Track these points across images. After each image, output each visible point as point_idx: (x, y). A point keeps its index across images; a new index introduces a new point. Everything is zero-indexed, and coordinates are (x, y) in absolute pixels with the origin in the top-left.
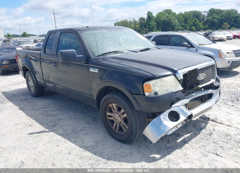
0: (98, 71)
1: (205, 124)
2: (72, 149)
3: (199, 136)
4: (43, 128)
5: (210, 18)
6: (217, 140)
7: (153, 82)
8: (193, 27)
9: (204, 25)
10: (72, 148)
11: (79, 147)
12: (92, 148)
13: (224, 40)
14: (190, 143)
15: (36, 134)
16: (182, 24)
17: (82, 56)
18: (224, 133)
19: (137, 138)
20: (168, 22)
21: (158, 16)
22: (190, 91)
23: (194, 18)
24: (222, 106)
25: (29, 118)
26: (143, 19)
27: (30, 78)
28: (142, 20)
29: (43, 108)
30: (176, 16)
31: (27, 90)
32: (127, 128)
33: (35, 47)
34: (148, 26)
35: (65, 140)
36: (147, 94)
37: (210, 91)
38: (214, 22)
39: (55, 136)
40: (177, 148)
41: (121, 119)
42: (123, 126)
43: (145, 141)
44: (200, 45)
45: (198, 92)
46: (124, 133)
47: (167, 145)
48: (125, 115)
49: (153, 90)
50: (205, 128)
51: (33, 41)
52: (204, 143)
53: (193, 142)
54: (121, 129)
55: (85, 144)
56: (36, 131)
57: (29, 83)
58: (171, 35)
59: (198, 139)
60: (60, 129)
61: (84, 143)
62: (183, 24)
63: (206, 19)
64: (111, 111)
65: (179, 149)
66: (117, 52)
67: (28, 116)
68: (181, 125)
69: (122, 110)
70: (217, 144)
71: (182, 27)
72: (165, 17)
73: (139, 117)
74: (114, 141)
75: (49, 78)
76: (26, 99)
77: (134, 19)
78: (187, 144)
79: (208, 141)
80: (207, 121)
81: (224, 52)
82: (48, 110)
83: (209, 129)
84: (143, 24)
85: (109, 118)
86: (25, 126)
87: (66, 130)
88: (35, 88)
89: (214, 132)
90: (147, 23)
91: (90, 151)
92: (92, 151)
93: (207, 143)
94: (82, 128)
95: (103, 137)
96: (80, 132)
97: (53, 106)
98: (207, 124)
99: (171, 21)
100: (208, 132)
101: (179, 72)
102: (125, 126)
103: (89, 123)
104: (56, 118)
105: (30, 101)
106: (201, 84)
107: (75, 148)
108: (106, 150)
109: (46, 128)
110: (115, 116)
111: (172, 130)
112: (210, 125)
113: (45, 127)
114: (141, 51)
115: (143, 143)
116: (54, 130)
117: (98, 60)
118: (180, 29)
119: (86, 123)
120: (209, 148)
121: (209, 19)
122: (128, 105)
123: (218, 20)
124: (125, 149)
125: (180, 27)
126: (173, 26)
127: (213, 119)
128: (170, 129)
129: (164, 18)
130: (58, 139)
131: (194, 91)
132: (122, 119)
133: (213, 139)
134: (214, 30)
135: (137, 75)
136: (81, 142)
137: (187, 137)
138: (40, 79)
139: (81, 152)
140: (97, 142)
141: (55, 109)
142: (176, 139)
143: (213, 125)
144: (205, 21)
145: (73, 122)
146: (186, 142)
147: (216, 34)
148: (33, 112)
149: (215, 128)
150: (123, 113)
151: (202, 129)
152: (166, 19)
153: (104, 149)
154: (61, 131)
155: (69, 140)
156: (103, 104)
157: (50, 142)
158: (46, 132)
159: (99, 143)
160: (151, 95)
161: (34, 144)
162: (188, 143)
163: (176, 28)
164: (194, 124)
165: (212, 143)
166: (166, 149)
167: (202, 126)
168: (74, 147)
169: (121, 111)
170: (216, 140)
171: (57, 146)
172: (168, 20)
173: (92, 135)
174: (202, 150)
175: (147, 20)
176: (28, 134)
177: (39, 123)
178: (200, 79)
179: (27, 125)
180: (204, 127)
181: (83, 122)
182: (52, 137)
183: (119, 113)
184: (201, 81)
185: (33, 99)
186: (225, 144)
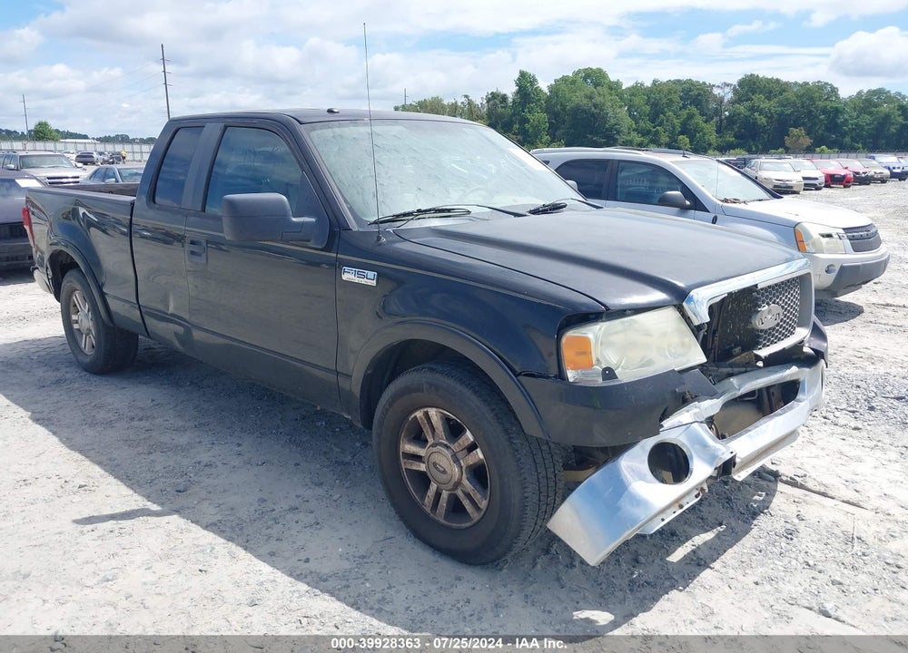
0: (375, 282)
1: (764, 494)
2: (262, 584)
3: (747, 541)
4: (136, 496)
5: (742, 108)
6: (818, 555)
7: (600, 329)
8: (681, 137)
9: (719, 131)
10: (262, 580)
11: (291, 575)
12: (344, 583)
13: (795, 189)
14: (717, 565)
15: (110, 524)
16: (642, 124)
17: (313, 220)
18: (837, 531)
19: (520, 544)
20: (593, 115)
21: (554, 89)
22: (721, 370)
23: (684, 107)
24: (818, 427)
25: (77, 456)
26: (500, 98)
27: (77, 297)
28: (498, 102)
29: (132, 419)
30: (620, 95)
31: (62, 347)
32: (483, 504)
33: (86, 179)
34: (518, 126)
35: (232, 546)
36: (571, 375)
37: (792, 372)
38: (755, 123)
39: (189, 531)
40: (673, 587)
41: (462, 467)
42: (468, 496)
43: (549, 556)
44: (726, 201)
45: (747, 374)
46: (468, 524)
47: (632, 574)
48: (479, 454)
49: (598, 360)
50: (766, 511)
51: (74, 157)
52: (772, 566)
53: (729, 563)
54: (456, 507)
55: (312, 565)
56: (107, 511)
57: (74, 317)
58: (619, 161)
59: (745, 551)
60: (207, 502)
61: (307, 561)
62: (645, 124)
63: (727, 113)
64: (419, 438)
65: (681, 591)
66: (449, 211)
67: (72, 447)
68: (696, 497)
69: (468, 433)
70: (820, 572)
71: (643, 136)
72: (582, 93)
73: (536, 464)
74: (426, 555)
75: (165, 301)
76: (58, 382)
77: (466, 96)
78: (708, 570)
79: (786, 560)
80: (770, 484)
81: (815, 232)
82: (154, 425)
83: (781, 513)
84: (501, 116)
85: (411, 464)
86: (62, 487)
87: (232, 509)
88: (98, 338)
89: (801, 526)
90: (514, 115)
91: (337, 592)
92: (343, 594)
93: (783, 569)
94: (296, 503)
95: (382, 538)
96: (289, 516)
97: (171, 412)
98: (771, 494)
99: (602, 110)
100: (778, 526)
101: (695, 297)
102: (477, 497)
103: (322, 484)
104: (189, 460)
105: (78, 388)
106: (764, 346)
107: (274, 581)
108: (398, 592)
109: (148, 498)
110: (436, 458)
111: (663, 516)
112: (783, 502)
113: (143, 496)
114: (535, 212)
115: (539, 566)
116: (182, 508)
117: (379, 238)
118: (635, 142)
119: (307, 480)
120: (793, 589)
121: (739, 114)
122: (496, 415)
123: (770, 117)
124: (472, 586)
125: (634, 134)
126: (611, 129)
127: (791, 478)
128: (655, 511)
129: (578, 99)
130: (201, 543)
131: (736, 370)
132: (464, 468)
133: (803, 553)
134: (755, 153)
135: (538, 301)
136: (295, 559)
137: (705, 543)
138: (127, 305)
139: (301, 596)
140: (359, 557)
141: (181, 423)
142: (663, 551)
143: (796, 500)
144: (723, 117)
145: (256, 475)
146: (703, 563)
147: (766, 166)
148: (90, 432)
149: (804, 510)
150: (471, 448)
151: (755, 515)
152: (585, 101)
153: (390, 587)
154: (211, 513)
155: (246, 549)
156: (387, 410)
157: (168, 557)
158: (149, 515)
159: (366, 563)
160: (588, 379)
161: (105, 563)
162: (711, 568)
163: (621, 138)
164: (724, 496)
165: (800, 567)
166: (631, 590)
167: (756, 501)
168: (272, 578)
169: (463, 438)
170: (814, 557)
171: (200, 571)
172: (593, 109)
173: (338, 531)
174: (768, 593)
175: (514, 101)
176: (77, 522)
177: (117, 477)
178: (761, 327)
179: (67, 487)
180: (763, 508)
181: (296, 479)
182: (178, 535)
183: (455, 447)
184: (766, 332)
185: (88, 380)
186: (846, 571)
